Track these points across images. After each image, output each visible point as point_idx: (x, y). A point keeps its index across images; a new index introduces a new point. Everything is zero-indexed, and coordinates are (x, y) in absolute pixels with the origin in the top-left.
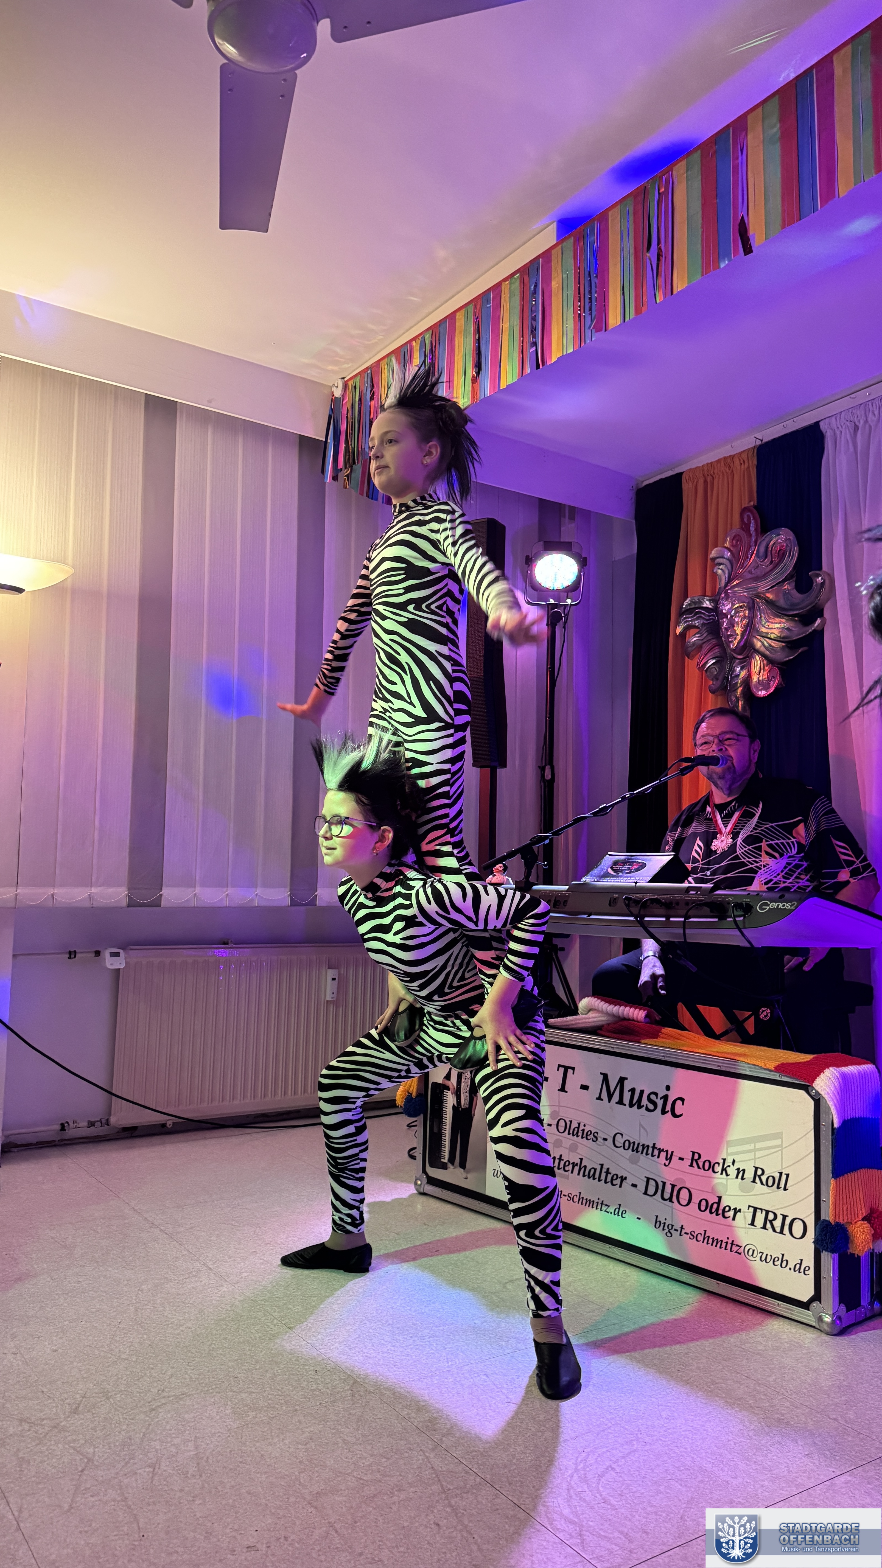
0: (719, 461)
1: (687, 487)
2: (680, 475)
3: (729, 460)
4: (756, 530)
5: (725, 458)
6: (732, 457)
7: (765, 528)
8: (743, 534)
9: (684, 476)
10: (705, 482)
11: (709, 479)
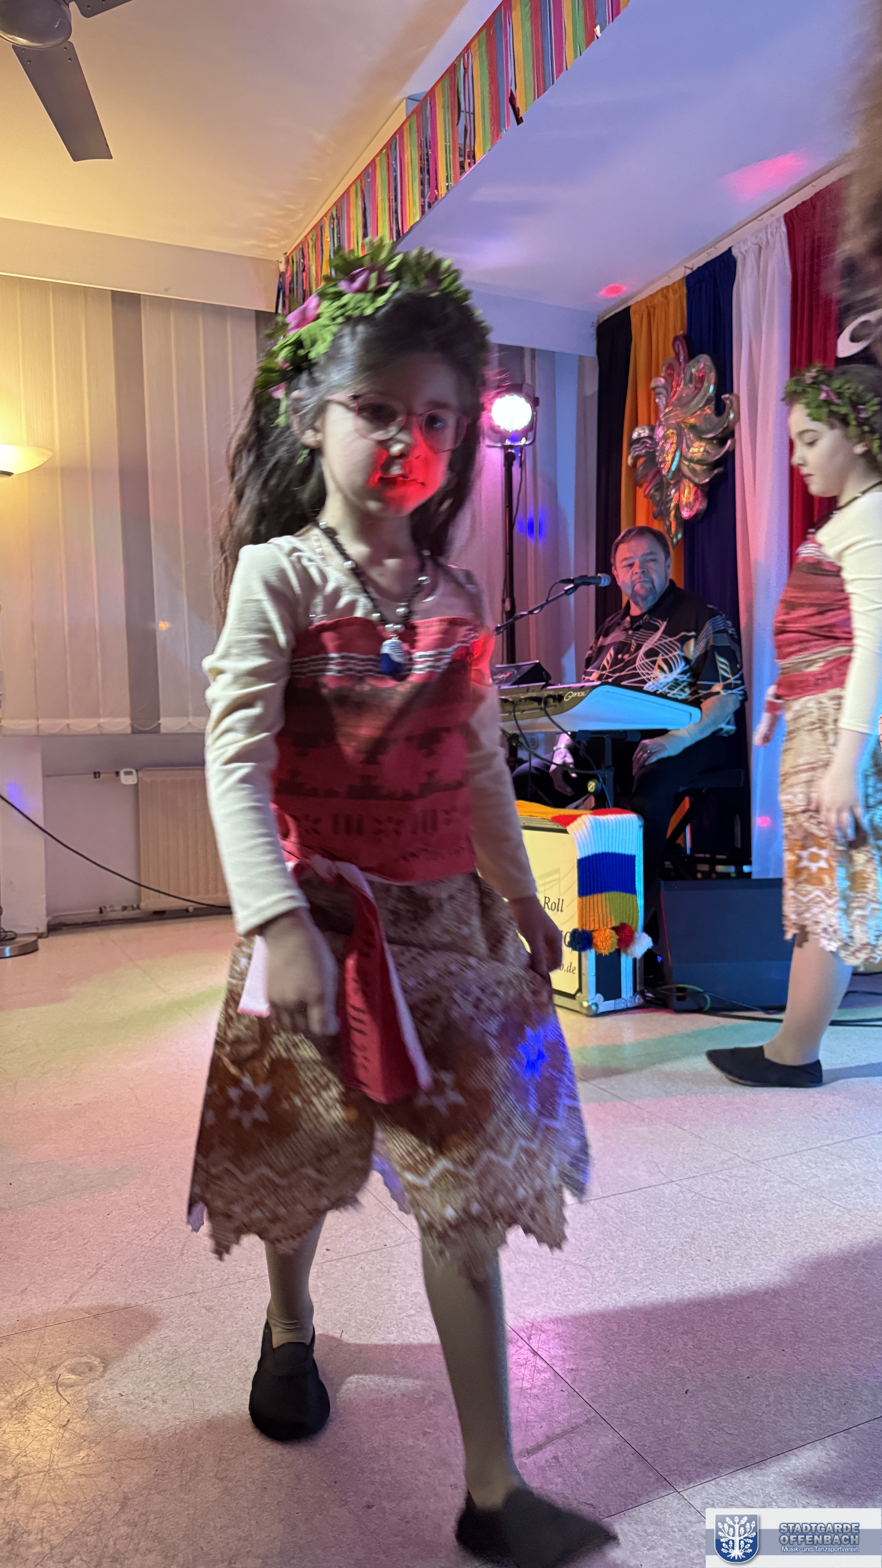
0: (657, 292)
1: (634, 319)
2: (628, 309)
3: (665, 291)
4: (684, 358)
5: (662, 289)
6: (667, 287)
7: (691, 355)
8: (675, 362)
9: (632, 309)
10: (649, 314)
11: (652, 310)
